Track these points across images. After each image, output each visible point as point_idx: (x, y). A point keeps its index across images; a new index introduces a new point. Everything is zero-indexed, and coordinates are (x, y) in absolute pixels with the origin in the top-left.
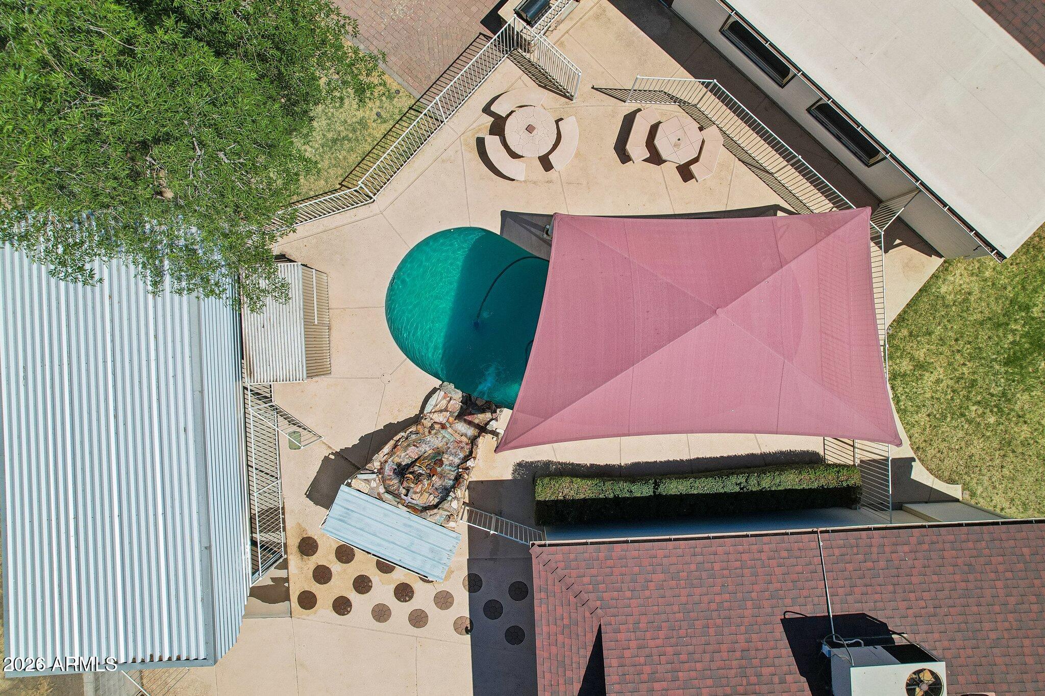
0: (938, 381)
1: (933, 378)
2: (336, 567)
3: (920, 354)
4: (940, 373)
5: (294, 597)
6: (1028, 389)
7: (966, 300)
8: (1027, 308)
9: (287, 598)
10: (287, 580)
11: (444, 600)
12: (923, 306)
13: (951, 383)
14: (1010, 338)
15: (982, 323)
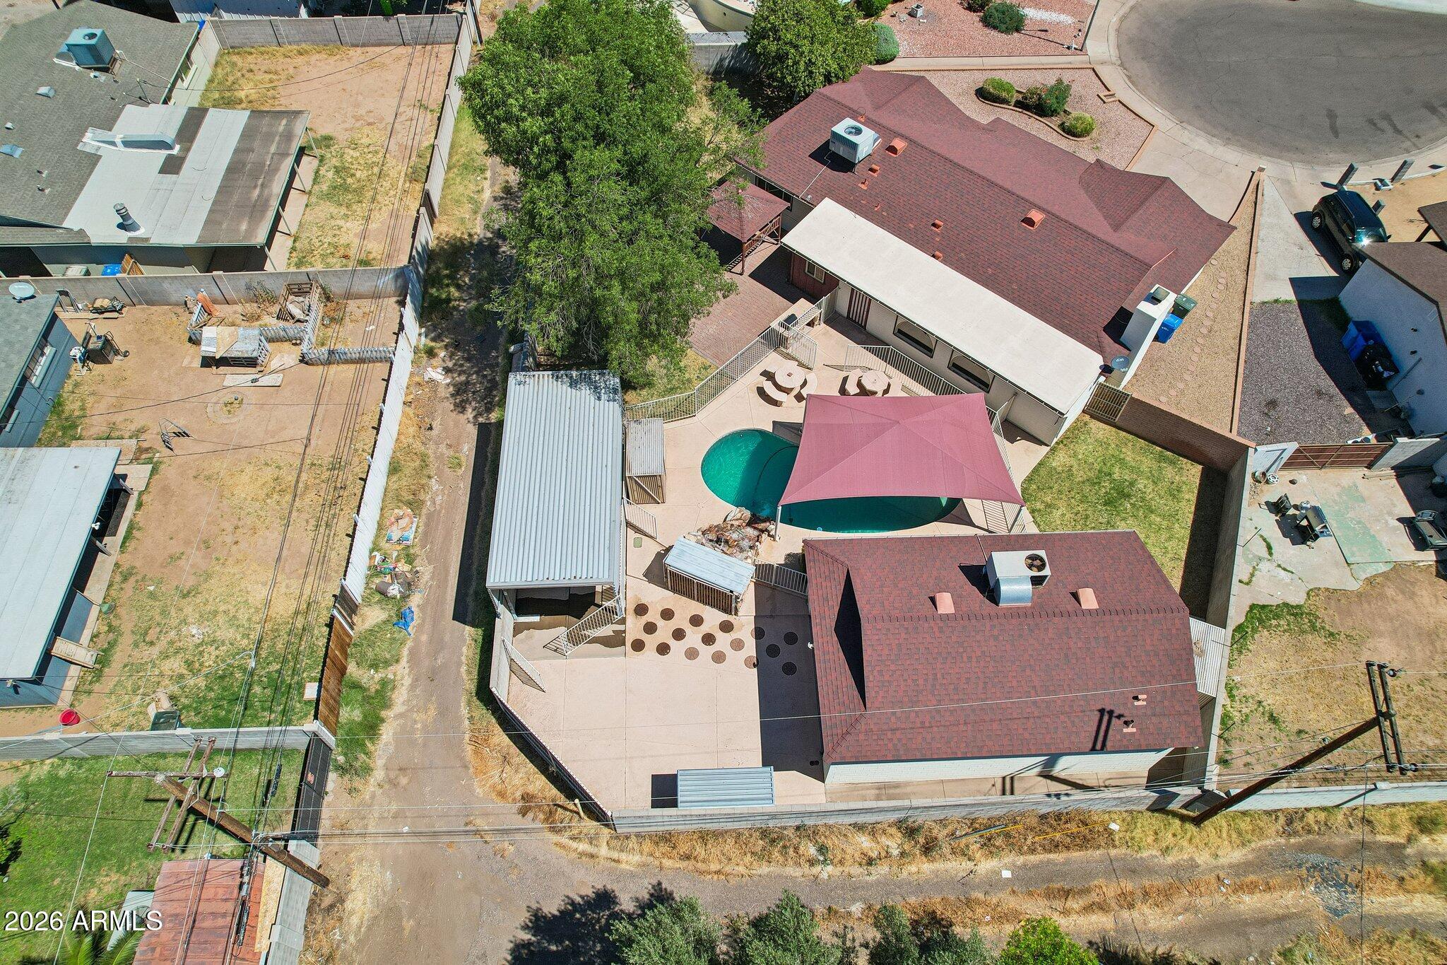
0: (1063, 515)
1: (1060, 512)
2: (660, 623)
3: (1048, 499)
4: (1062, 510)
5: (628, 644)
6: (1124, 519)
7: (1070, 470)
8: (1110, 474)
9: (624, 644)
10: (624, 632)
11: (738, 645)
12: (1043, 472)
13: (1072, 516)
14: (1104, 490)
15: (1083, 482)
